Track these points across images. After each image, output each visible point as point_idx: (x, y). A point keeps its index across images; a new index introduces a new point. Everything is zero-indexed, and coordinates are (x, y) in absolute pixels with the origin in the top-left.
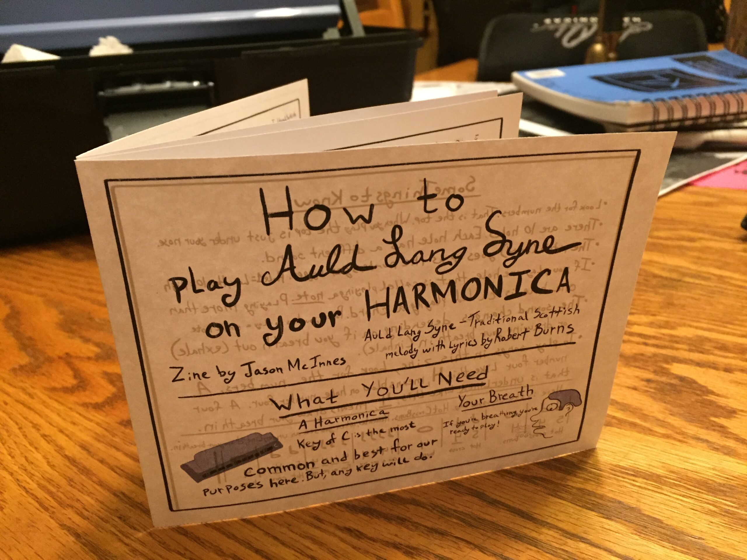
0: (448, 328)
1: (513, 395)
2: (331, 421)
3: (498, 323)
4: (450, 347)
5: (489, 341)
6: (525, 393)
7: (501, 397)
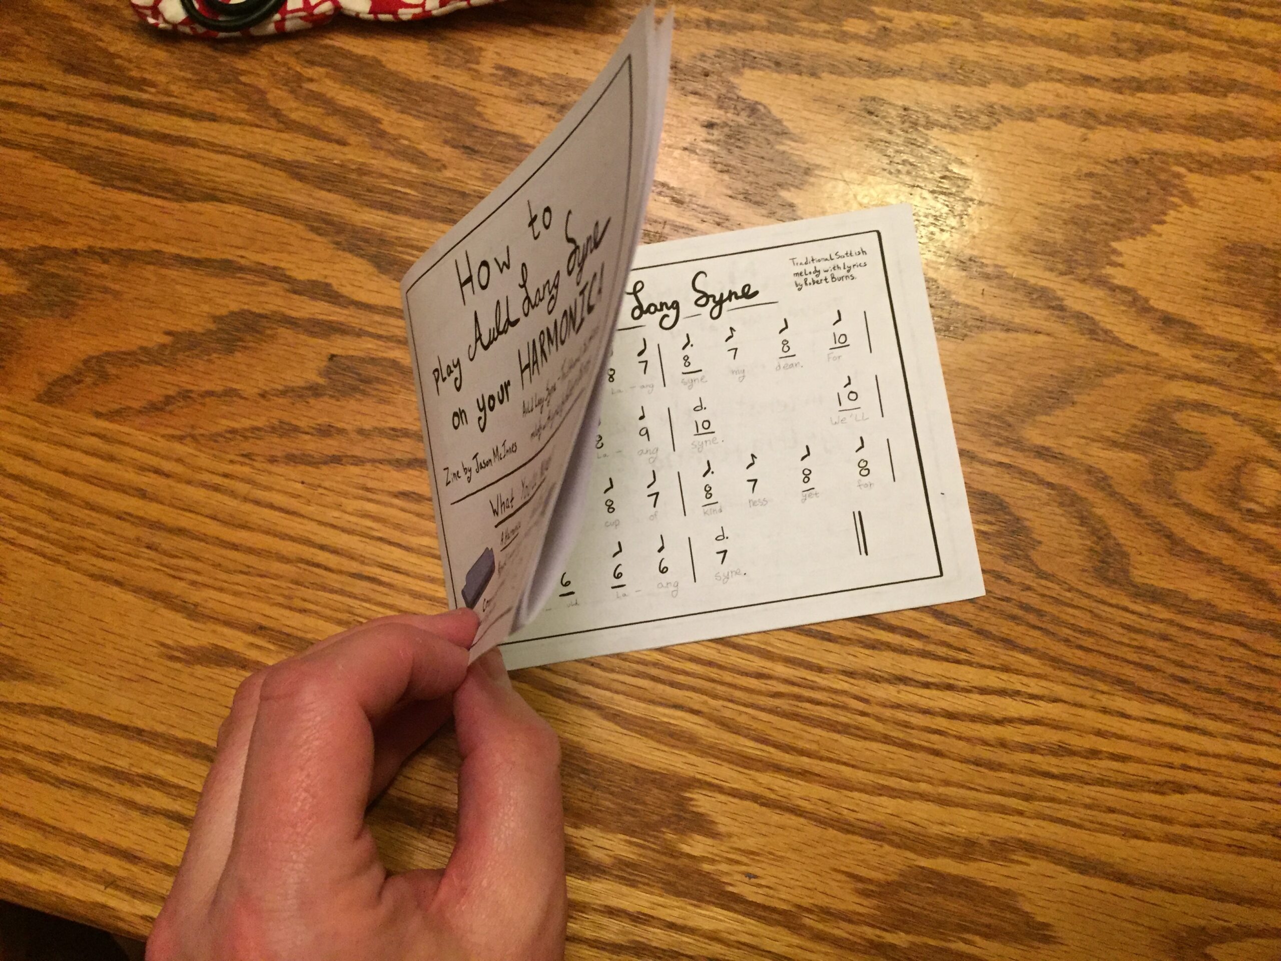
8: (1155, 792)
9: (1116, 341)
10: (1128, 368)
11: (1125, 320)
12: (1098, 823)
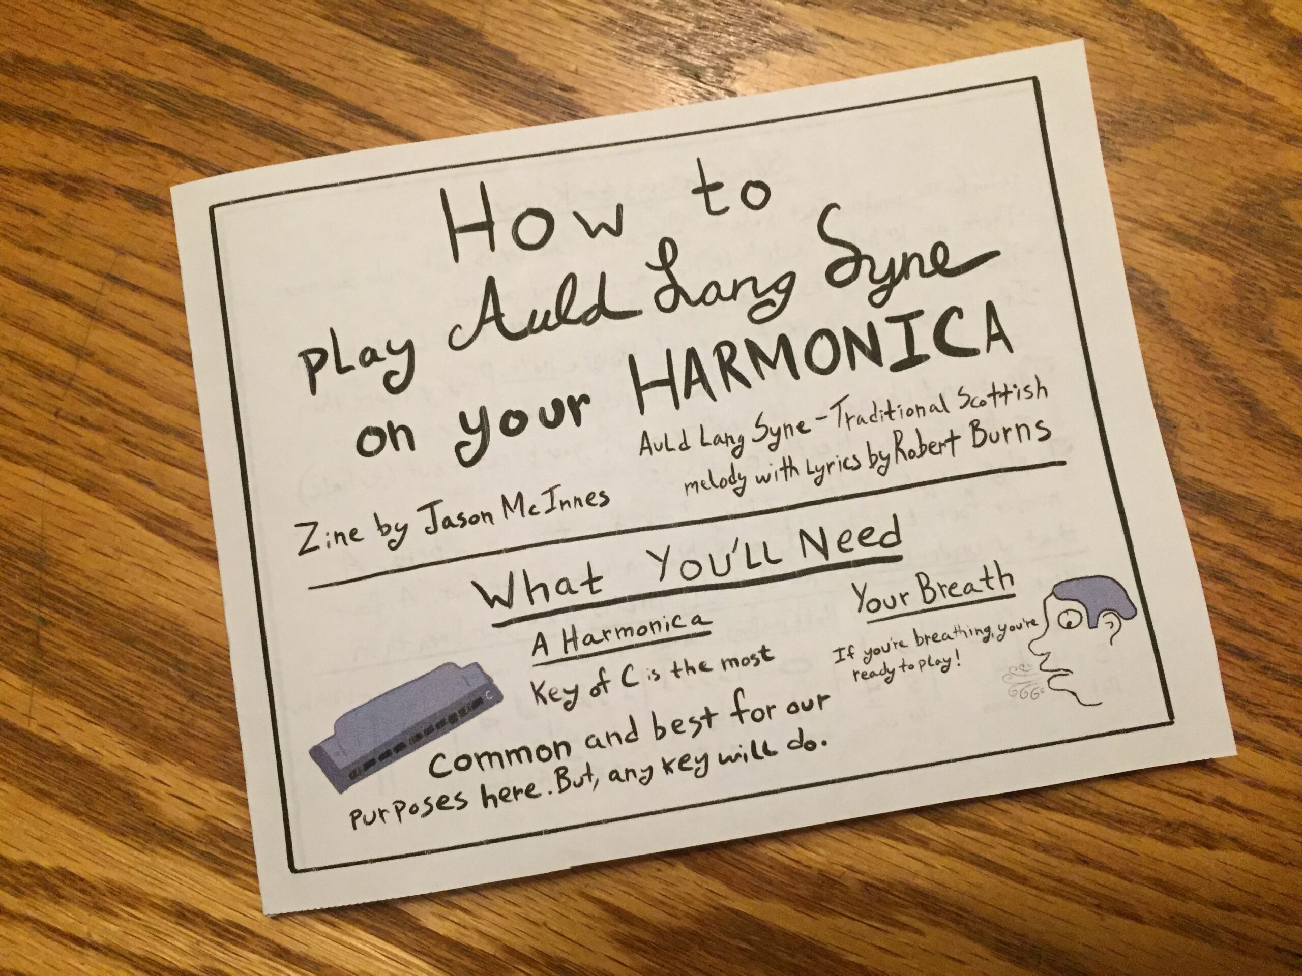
0: (796, 431)
1: (969, 588)
2: (596, 638)
3: (891, 417)
4: (810, 473)
5: (883, 459)
6: (994, 582)
7: (946, 590)
8: (1161, 839)
9: (1206, 67)
10: (1220, 114)
11: (1227, 35)
12: (1053, 878)
